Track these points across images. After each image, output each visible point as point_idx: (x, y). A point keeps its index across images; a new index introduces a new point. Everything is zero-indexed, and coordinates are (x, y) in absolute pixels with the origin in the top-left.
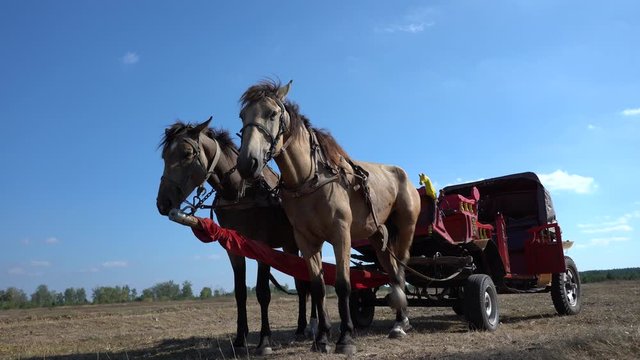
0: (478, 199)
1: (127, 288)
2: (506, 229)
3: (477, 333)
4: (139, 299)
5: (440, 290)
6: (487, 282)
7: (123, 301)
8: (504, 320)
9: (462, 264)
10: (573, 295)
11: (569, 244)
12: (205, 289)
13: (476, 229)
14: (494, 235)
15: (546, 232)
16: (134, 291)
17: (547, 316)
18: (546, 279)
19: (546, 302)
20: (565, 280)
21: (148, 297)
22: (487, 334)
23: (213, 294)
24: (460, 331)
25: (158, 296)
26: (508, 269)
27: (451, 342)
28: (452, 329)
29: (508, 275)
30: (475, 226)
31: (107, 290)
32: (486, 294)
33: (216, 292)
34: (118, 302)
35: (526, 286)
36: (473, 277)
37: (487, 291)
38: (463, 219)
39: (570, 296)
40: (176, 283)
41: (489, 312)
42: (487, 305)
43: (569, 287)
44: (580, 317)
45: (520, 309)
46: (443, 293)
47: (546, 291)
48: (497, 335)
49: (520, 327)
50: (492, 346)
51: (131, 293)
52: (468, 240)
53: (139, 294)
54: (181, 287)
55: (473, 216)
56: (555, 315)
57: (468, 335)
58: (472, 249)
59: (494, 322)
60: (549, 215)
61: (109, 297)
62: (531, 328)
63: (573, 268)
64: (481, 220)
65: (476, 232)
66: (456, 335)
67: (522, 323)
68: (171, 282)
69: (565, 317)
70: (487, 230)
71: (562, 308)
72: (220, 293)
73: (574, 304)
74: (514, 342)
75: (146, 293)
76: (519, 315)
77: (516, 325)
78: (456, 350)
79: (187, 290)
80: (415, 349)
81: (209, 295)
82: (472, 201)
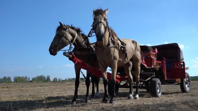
0: (157, 52)
1: (26, 77)
2: (166, 63)
3: (154, 98)
4: (31, 81)
5: (142, 83)
6: (158, 81)
7: (25, 82)
8: (163, 94)
9: (151, 75)
10: (188, 86)
11: (188, 68)
12: (55, 78)
13: (156, 63)
14: (162, 65)
15: (180, 64)
16: (29, 78)
17: (178, 93)
18: (179, 80)
19: (178, 88)
20: (185, 81)
21: (34, 80)
22: (157, 98)
23: (58, 80)
24: (148, 97)
25: (38, 80)
26: (166, 77)
27: (145, 101)
28: (145, 96)
29: (166, 79)
30: (155, 62)
31: (19, 77)
32: (158, 85)
33: (59, 79)
34: (23, 82)
35: (171, 82)
36: (154, 79)
37: (158, 84)
38: (151, 60)
39: (187, 86)
40: (44, 76)
41: (158, 91)
42: (158, 89)
43: (186, 83)
44: (189, 94)
45: (169, 90)
46: (143, 84)
47: (178, 84)
48: (161, 99)
49: (168, 96)
50: (159, 103)
51: (28, 79)
52: (153, 67)
53: (31, 80)
54: (46, 78)
55: (155, 58)
56: (181, 92)
57: (151, 99)
58: (154, 70)
59: (160, 94)
60: (181, 58)
61: (19, 80)
62: (172, 97)
63: (188, 77)
64: (158, 59)
65: (156, 64)
66: (147, 98)
67: (169, 95)
68: (42, 76)
69: (184, 94)
70: (159, 63)
71: (183, 90)
72: (61, 80)
73: (188, 89)
74: (166, 102)
75: (33, 79)
76: (169, 92)
77: (167, 96)
78: (147, 103)
79: (48, 78)
80: (134, 103)
81: (56, 81)
82: (155, 53)
